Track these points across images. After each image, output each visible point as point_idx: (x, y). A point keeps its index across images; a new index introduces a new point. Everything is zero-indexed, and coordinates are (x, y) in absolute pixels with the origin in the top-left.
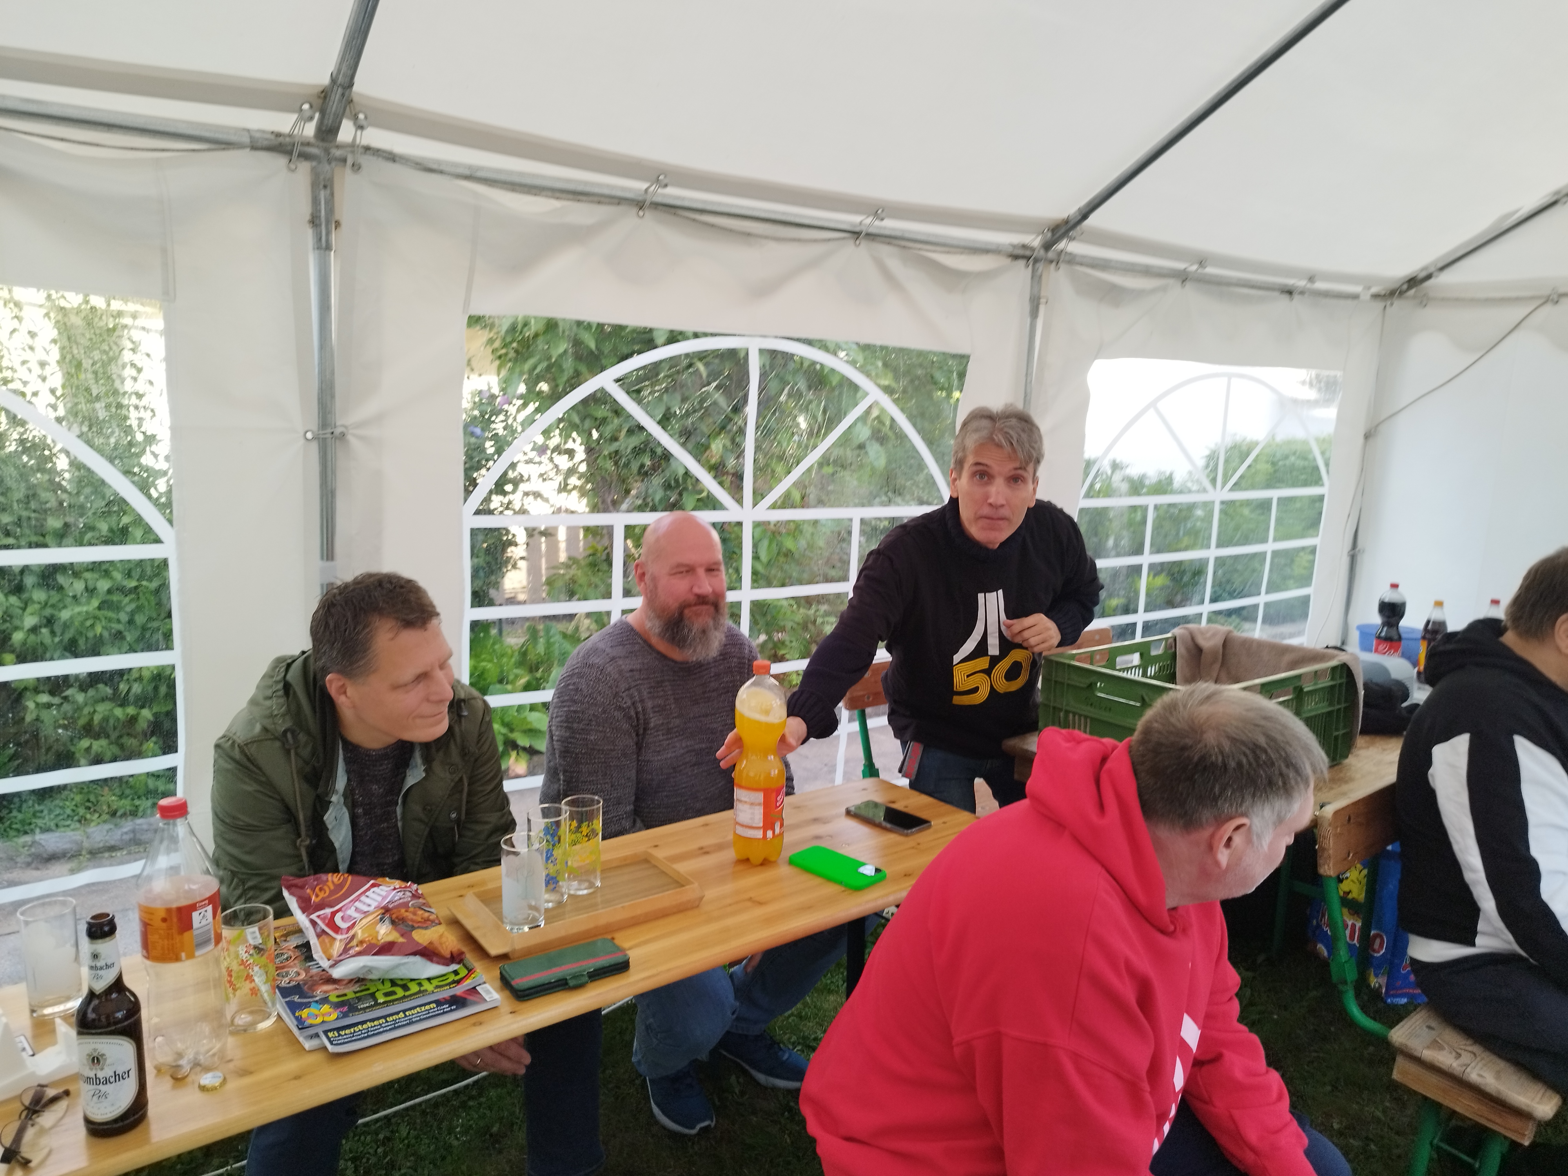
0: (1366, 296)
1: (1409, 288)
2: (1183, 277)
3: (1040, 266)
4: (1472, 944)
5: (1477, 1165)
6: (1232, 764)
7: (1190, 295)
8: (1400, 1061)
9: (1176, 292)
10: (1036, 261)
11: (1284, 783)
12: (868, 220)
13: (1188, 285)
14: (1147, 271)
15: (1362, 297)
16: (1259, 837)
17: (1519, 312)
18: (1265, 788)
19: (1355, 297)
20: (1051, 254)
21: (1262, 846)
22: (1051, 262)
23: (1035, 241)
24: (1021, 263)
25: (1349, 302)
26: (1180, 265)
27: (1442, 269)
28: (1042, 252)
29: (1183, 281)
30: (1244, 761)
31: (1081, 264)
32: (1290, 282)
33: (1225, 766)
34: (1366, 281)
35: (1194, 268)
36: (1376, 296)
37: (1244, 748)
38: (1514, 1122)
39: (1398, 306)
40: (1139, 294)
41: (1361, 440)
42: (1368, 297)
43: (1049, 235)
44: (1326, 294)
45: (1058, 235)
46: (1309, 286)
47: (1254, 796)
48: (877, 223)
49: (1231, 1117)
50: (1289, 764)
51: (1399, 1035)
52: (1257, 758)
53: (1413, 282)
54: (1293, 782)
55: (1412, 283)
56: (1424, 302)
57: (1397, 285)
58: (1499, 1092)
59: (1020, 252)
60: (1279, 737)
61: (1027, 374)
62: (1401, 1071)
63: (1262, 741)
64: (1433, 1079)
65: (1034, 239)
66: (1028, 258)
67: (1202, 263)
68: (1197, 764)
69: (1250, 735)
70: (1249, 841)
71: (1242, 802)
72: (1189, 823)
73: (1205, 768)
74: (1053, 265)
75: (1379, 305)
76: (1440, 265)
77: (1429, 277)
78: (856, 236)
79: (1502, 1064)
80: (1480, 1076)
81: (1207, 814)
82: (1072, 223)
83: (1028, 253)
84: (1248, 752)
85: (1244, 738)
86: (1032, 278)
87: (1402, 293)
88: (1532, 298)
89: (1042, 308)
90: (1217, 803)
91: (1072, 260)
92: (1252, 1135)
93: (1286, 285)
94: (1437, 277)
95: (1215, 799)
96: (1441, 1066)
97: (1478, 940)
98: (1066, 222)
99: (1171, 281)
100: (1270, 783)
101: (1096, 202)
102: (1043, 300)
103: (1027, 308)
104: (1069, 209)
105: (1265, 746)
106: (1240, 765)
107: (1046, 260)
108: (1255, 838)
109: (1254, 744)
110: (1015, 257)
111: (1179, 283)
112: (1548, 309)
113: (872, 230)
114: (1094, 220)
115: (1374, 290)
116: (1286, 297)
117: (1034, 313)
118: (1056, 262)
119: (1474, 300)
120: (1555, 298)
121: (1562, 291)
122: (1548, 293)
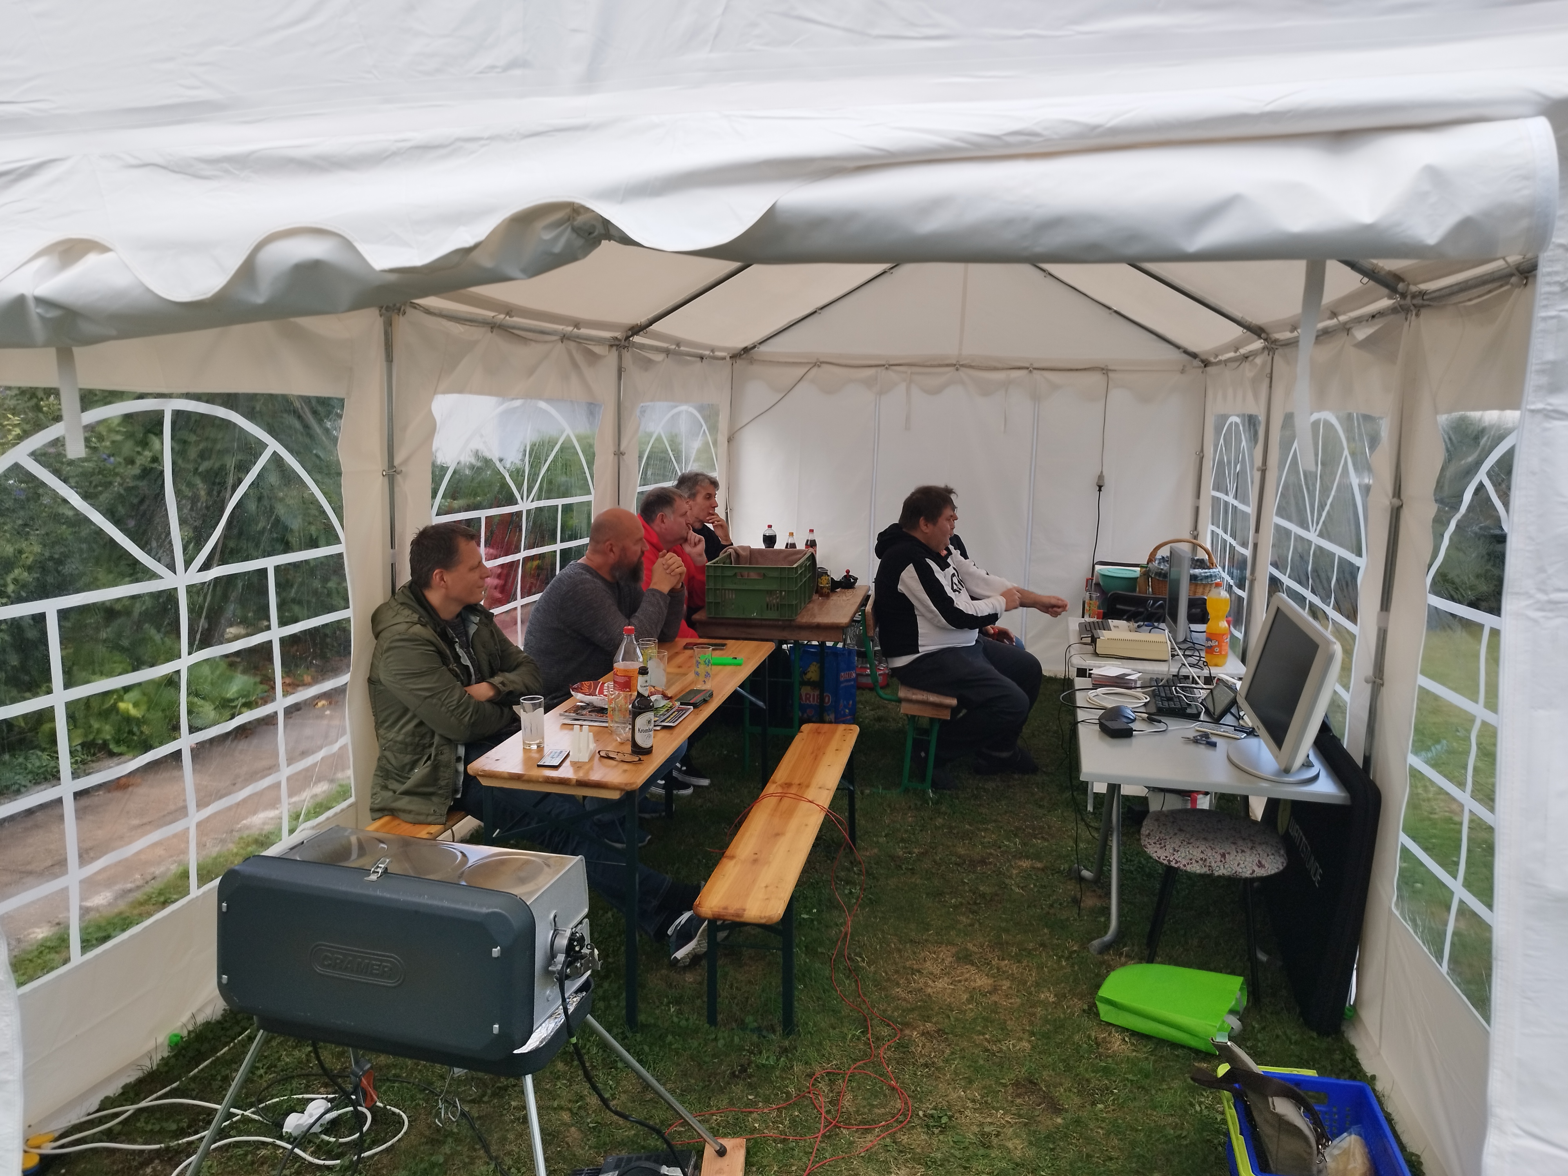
1: (743, 354)
3: (618, 349)
4: (918, 652)
10: (619, 346)
17: (801, 371)
20: (627, 343)
22: (625, 346)
23: (622, 336)
25: (721, 361)
27: (760, 343)
28: (623, 341)
31: (639, 348)
36: (726, 358)
39: (740, 364)
41: (727, 443)
53: (746, 350)
56: (752, 361)
57: (736, 352)
59: (615, 341)
64: (916, 706)
66: (616, 344)
67: (678, 345)
74: (625, 348)
75: (729, 362)
76: (760, 341)
77: (754, 347)
82: (644, 327)
86: (619, 356)
87: (740, 356)
88: (808, 363)
89: (623, 374)
91: (636, 346)
94: (758, 348)
97: (920, 649)
98: (640, 326)
104: (642, 319)
110: (613, 345)
111: (666, 355)
112: (815, 370)
115: (730, 354)
116: (701, 360)
117: (620, 377)
119: (778, 362)
120: (818, 364)
121: (822, 360)
122: (814, 361)
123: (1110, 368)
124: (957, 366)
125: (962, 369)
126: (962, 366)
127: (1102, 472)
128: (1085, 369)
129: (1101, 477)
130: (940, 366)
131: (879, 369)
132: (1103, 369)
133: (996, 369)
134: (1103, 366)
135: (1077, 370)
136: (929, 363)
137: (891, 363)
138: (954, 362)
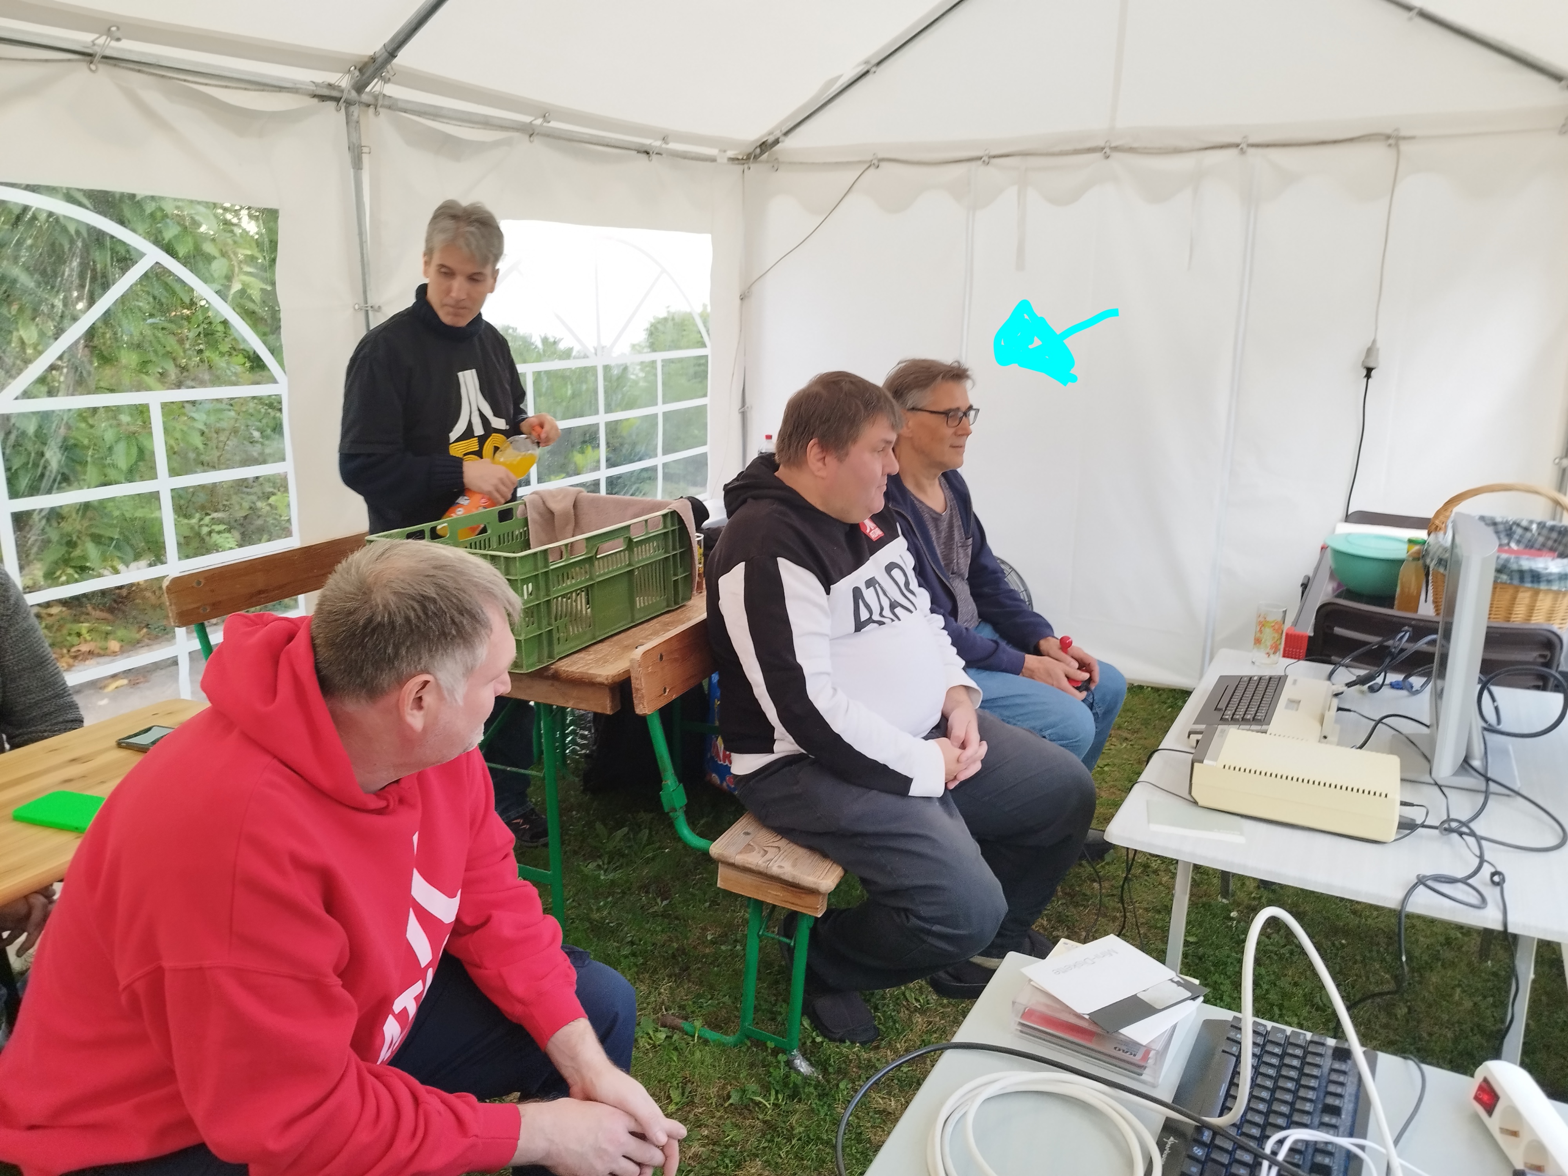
0: (723, 159)
1: (762, 152)
2: (530, 132)
3: (355, 110)
4: (772, 752)
5: (792, 944)
6: (399, 620)
7: (538, 148)
8: (722, 870)
9: (523, 145)
10: (349, 103)
11: (459, 631)
12: (101, 41)
13: (535, 139)
14: (486, 123)
15: (719, 160)
16: (452, 692)
17: (852, 175)
18: (438, 639)
19: (713, 160)
20: (365, 97)
21: (456, 700)
22: (369, 106)
23: (344, 82)
24: (332, 105)
25: (708, 164)
26: (526, 119)
27: (786, 134)
28: (354, 94)
29: (531, 136)
30: (412, 615)
31: (405, 111)
32: (647, 141)
33: (392, 623)
34: (722, 144)
35: (539, 121)
36: (733, 160)
37: (411, 602)
38: (809, 900)
39: (755, 170)
40: (479, 147)
41: (738, 301)
42: (725, 161)
43: (357, 73)
44: (685, 156)
45: (367, 74)
46: (664, 146)
47: (430, 651)
48: (114, 44)
49: (500, 976)
50: (463, 611)
51: (716, 848)
52: (425, 609)
53: (765, 146)
54: (468, 628)
55: (763, 147)
56: (776, 165)
57: (750, 150)
58: (794, 877)
59: (326, 92)
60: (450, 584)
61: (361, 234)
62: (724, 880)
63: (431, 592)
64: (748, 879)
65: (342, 78)
66: (337, 100)
68: (365, 627)
69: (417, 587)
70: (441, 698)
71: (420, 659)
72: (373, 692)
73: (374, 630)
74: (371, 110)
75: (738, 168)
76: (785, 130)
77: (777, 142)
78: (88, 58)
79: (801, 852)
80: (781, 867)
81: (385, 678)
82: (379, 60)
83: (335, 94)
84: (416, 605)
85: (411, 591)
86: (347, 123)
87: (756, 157)
88: (860, 162)
89: (365, 158)
90: (393, 664)
91: (393, 105)
92: (518, 988)
93: (643, 145)
94: (783, 142)
95: (391, 661)
96: (750, 866)
97: (777, 747)
98: (373, 59)
99: (516, 135)
100: (444, 634)
101: (401, 37)
102: (365, 150)
103: (347, 157)
105: (434, 596)
106: (408, 620)
107: (360, 103)
108: (446, 693)
109: (422, 596)
110: (323, 98)
111: (527, 137)
112: (872, 171)
113: (108, 53)
114: (403, 58)
115: (731, 153)
116: (645, 156)
117: (357, 164)
118: (376, 104)
119: (813, 164)
120: (876, 163)
121: (880, 156)
122: (870, 158)
123: (1403, 133)
124: (1105, 151)
125: (1116, 155)
126: (1116, 149)
127: (1374, 342)
128: (1351, 140)
129: (1370, 351)
130: (1077, 152)
131: (973, 165)
132: (1388, 137)
133: (1178, 151)
134: (1389, 131)
135: (1335, 142)
136: (1057, 149)
137: (993, 153)
138: (1102, 144)
